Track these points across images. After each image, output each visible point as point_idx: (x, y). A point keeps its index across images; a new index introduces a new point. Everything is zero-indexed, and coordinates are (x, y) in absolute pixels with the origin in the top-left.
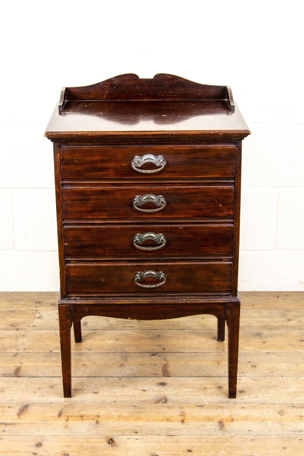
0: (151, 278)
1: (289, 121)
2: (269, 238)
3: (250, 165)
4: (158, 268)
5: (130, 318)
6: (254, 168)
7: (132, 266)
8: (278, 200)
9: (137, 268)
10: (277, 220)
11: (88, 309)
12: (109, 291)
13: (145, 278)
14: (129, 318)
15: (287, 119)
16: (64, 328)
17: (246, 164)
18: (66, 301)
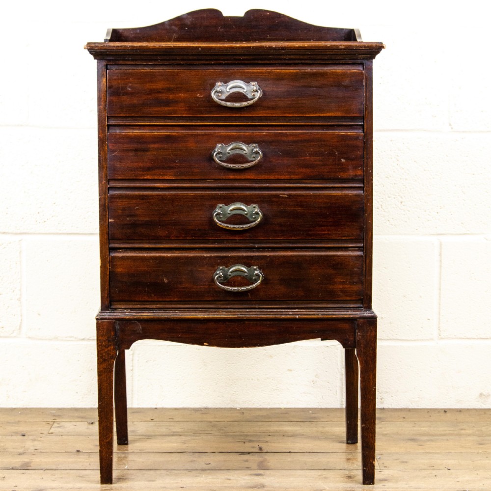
0: (239, 278)
1: (452, 128)
2: (429, 319)
3: (394, 198)
4: (250, 261)
5: (207, 344)
6: (401, 202)
7: (210, 258)
8: (440, 255)
9: (219, 261)
10: (440, 289)
11: (142, 327)
12: (176, 300)
13: (230, 277)
14: (205, 344)
15: (450, 125)
16: (104, 360)
17: (389, 197)
18: (108, 314)
